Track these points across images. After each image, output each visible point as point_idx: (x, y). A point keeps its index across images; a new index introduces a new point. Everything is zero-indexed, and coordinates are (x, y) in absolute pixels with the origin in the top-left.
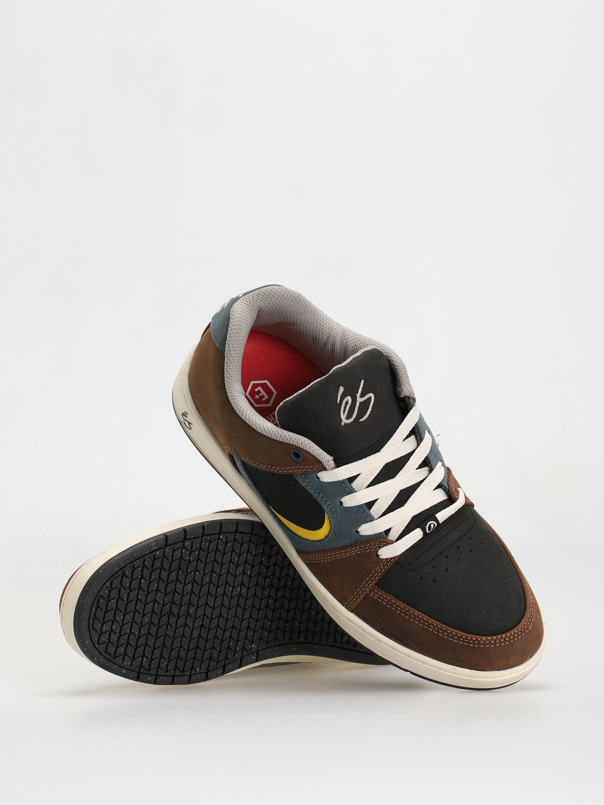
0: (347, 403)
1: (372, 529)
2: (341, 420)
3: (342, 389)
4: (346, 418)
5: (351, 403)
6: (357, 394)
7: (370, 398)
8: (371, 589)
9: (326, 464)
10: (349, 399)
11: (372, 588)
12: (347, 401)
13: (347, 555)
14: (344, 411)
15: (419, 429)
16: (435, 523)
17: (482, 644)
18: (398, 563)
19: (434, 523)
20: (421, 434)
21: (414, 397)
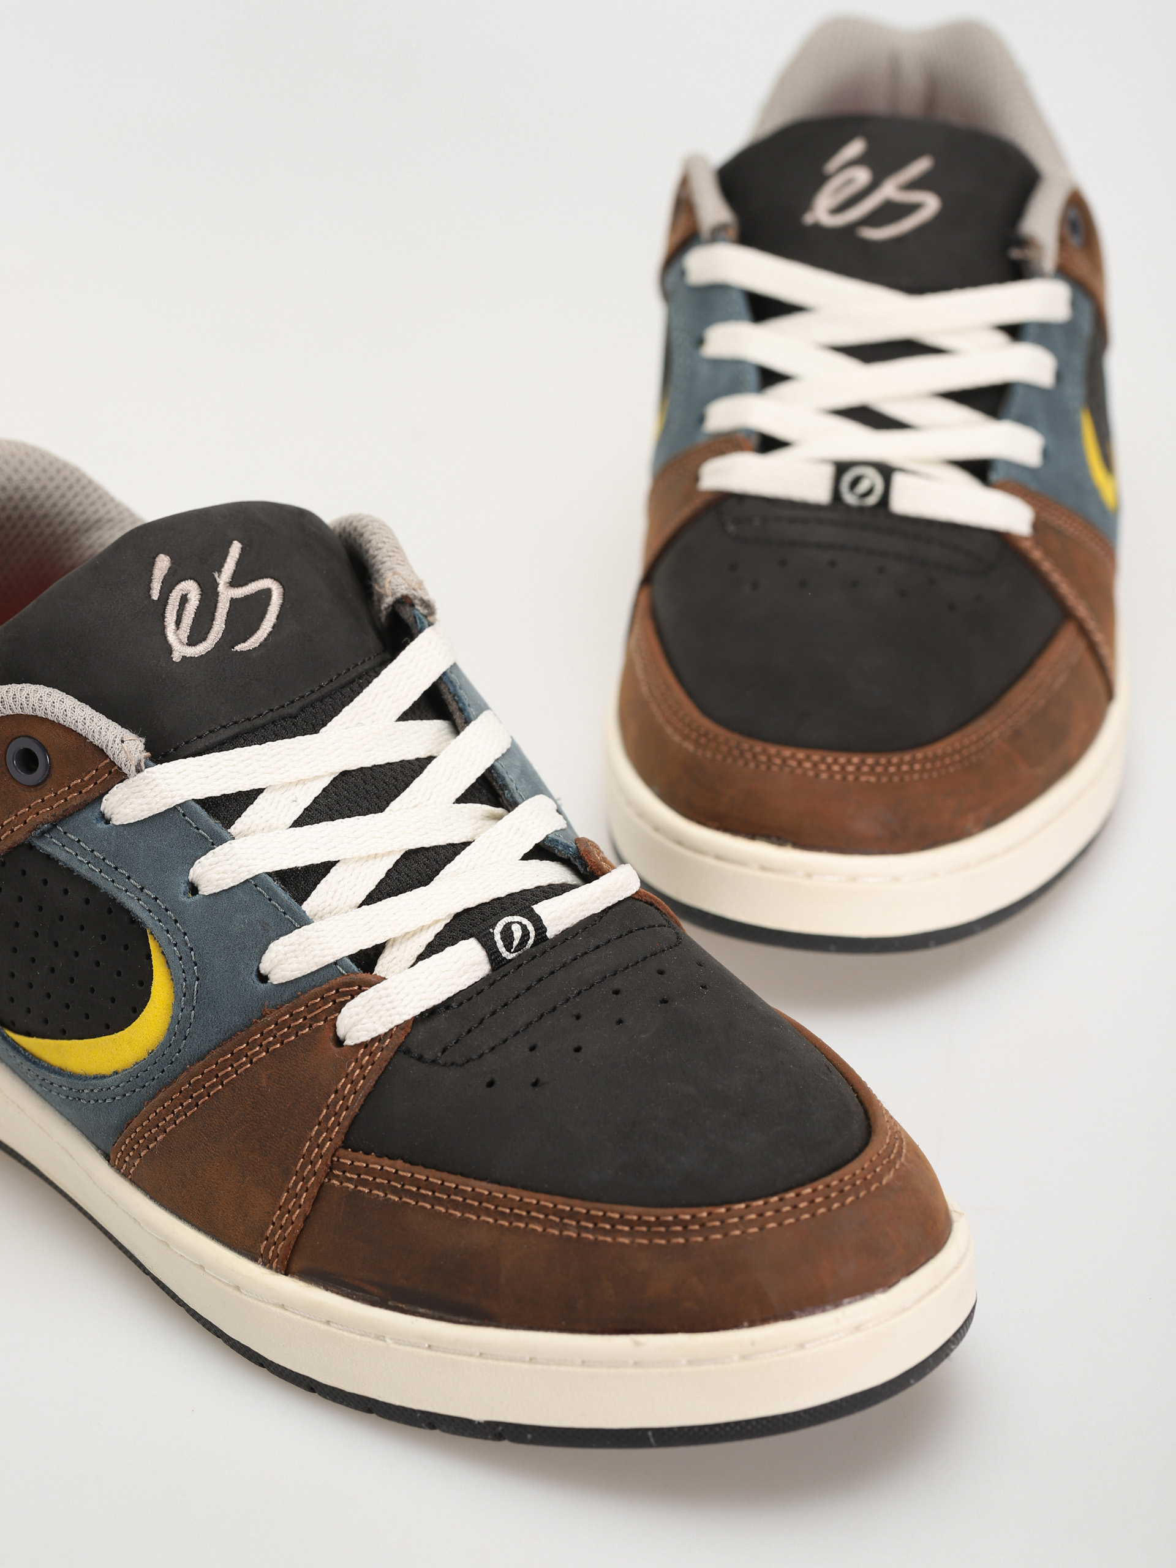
0: (184, 600)
1: (307, 952)
2: (169, 650)
3: (163, 564)
4: (186, 641)
5: (198, 597)
6: (216, 575)
7: (267, 593)
8: (332, 1161)
9: (120, 759)
10: (190, 588)
11: (333, 1156)
12: (186, 595)
13: (240, 1066)
14: (178, 623)
15: (455, 690)
16: (525, 921)
17: (714, 1229)
18: (408, 1052)
19: (523, 923)
20: (464, 704)
21: (426, 598)
